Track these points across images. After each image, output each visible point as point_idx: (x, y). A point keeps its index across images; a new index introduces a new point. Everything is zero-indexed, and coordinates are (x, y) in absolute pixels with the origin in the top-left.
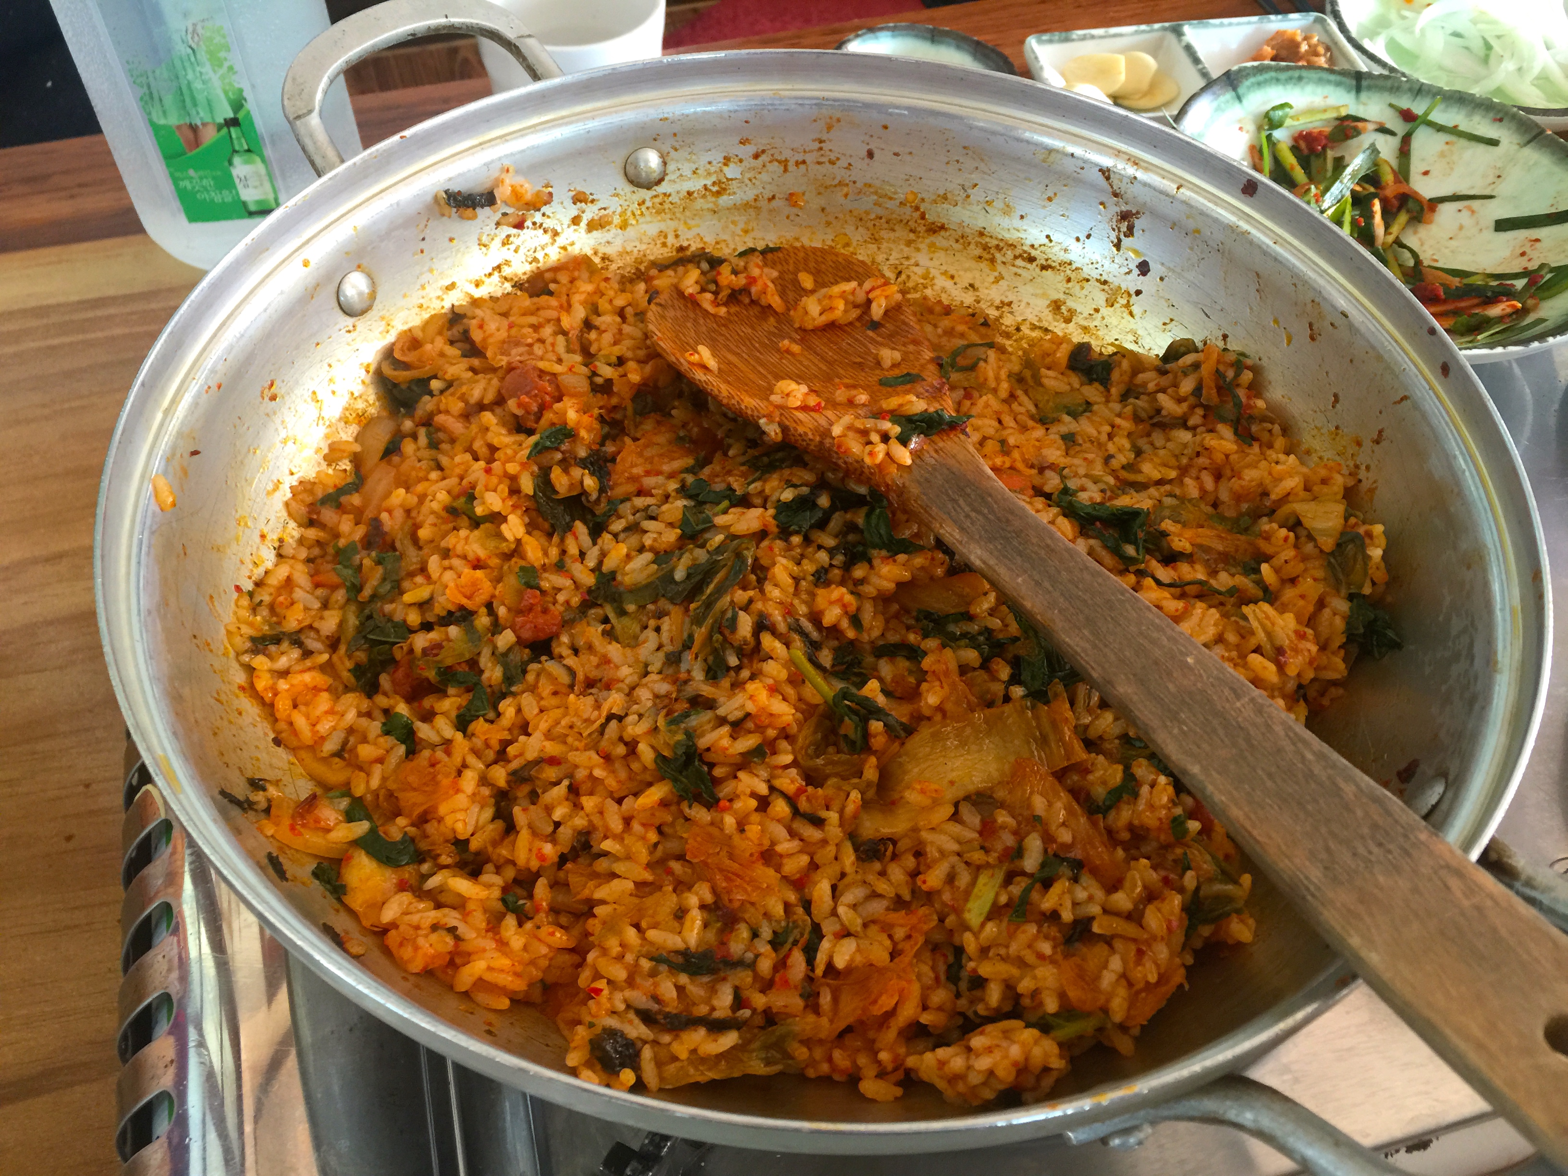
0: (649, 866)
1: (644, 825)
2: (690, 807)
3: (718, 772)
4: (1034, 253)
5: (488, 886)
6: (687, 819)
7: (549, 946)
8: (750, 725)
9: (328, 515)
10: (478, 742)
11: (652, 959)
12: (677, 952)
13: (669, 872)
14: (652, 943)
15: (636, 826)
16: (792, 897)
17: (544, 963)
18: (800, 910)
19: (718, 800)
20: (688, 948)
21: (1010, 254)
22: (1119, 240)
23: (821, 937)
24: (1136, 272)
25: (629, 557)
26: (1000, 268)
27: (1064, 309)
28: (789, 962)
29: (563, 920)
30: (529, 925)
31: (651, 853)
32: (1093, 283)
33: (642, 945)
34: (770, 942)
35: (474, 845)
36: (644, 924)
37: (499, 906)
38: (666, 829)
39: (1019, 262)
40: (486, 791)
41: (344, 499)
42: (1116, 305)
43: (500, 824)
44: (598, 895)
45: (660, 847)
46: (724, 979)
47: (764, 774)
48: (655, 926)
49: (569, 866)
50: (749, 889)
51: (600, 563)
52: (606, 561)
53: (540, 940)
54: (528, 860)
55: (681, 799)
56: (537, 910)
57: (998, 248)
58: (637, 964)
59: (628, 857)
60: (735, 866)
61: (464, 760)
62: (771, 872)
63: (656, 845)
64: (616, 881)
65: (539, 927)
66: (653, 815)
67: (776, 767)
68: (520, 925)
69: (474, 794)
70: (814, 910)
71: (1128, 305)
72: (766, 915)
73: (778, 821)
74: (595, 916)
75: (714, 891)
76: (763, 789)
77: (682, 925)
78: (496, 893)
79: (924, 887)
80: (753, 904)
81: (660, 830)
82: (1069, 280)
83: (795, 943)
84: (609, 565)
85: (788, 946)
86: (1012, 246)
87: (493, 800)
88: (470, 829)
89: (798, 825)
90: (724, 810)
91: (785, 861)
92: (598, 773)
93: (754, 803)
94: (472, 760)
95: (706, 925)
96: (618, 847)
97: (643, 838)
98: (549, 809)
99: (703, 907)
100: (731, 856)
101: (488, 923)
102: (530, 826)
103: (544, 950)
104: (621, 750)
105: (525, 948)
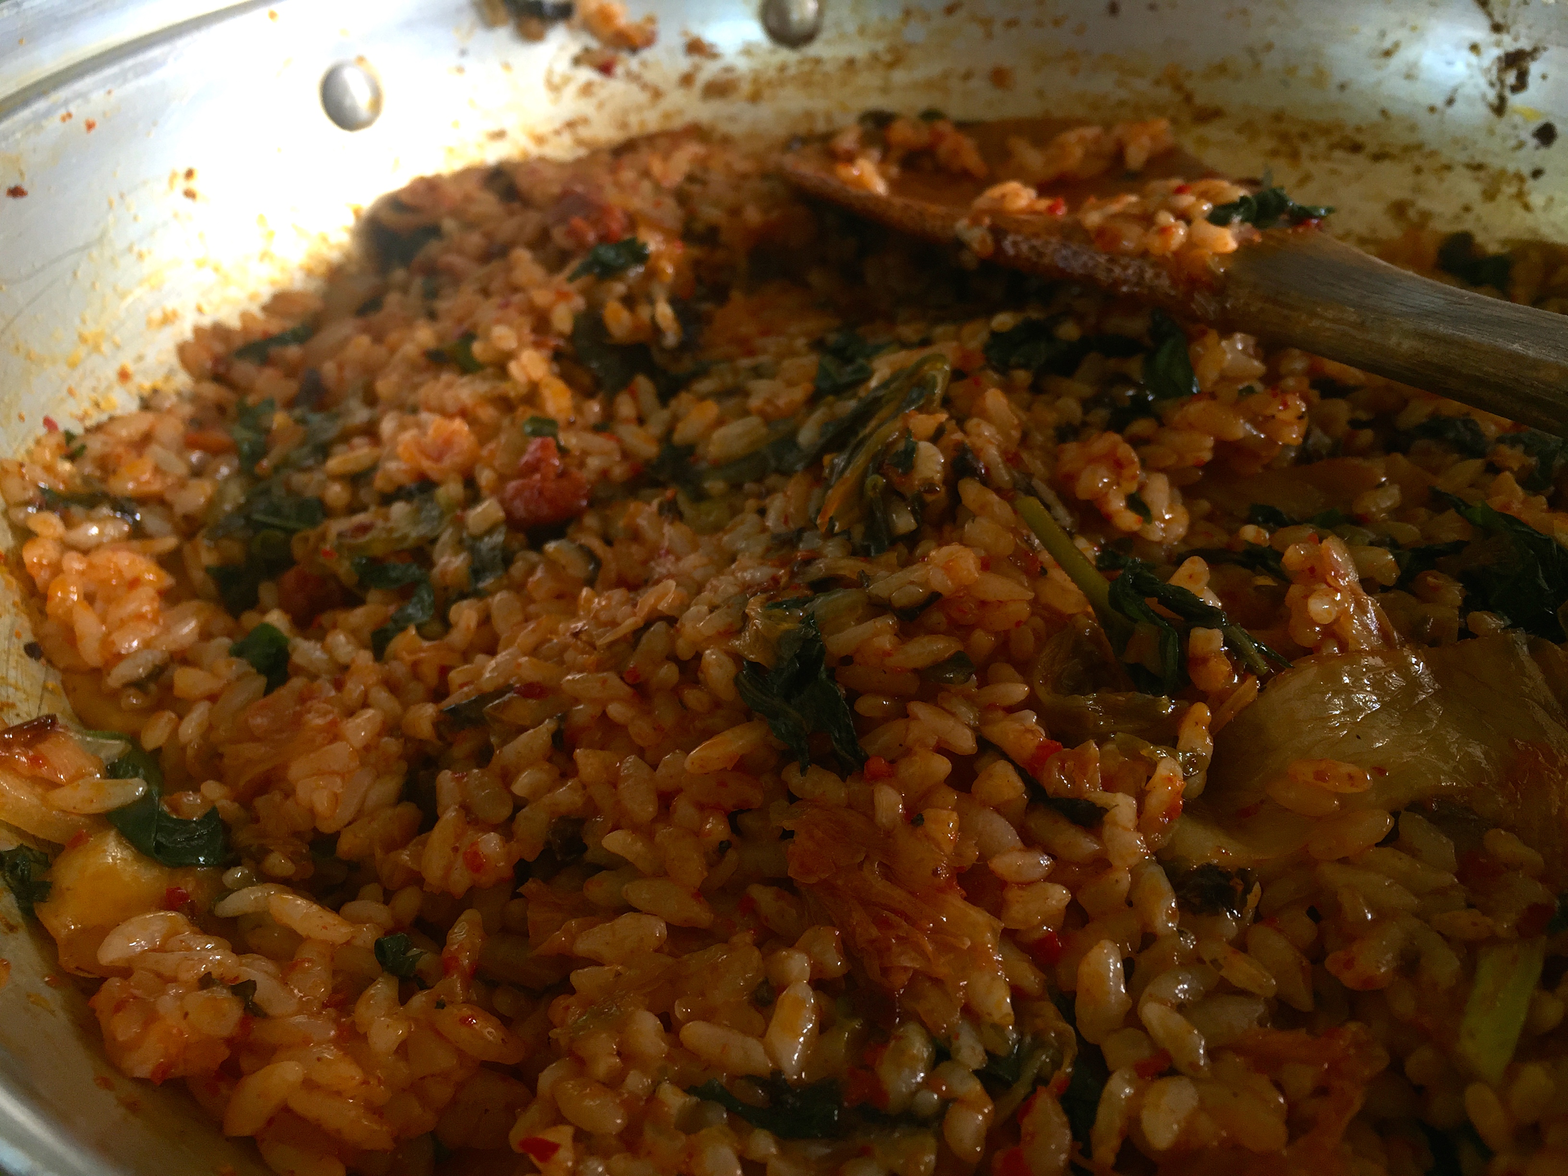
0: (701, 893)
1: (701, 807)
2: (803, 771)
3: (867, 705)
4: (1360, 138)
5: (355, 921)
6: (792, 799)
7: (460, 1053)
8: (937, 618)
9: (244, 370)
10: (399, 669)
11: (689, 1090)
12: (754, 1079)
13: (749, 907)
14: (693, 1055)
15: (683, 809)
16: (1031, 979)
17: (441, 1093)
18: (1049, 1011)
19: (863, 760)
20: (777, 1072)
21: (1322, 143)
22: (1502, 99)
23: (1104, 1074)
24: (1533, 142)
25: (720, 422)
26: (1307, 165)
27: (1412, 213)
28: (1027, 1124)
29: (504, 1002)
30: (419, 1000)
31: (711, 865)
32: (1460, 170)
33: (669, 1057)
34: (977, 1073)
35: (346, 845)
36: (680, 1011)
37: (370, 963)
38: (749, 821)
39: (1338, 154)
40: (391, 745)
41: (274, 351)
42: (1501, 199)
43: (408, 810)
44: (584, 946)
45: (732, 856)
46: (865, 1152)
47: (969, 715)
48: (707, 1015)
49: (531, 886)
50: (929, 948)
51: (670, 430)
52: (680, 426)
53: (439, 1034)
54: (448, 869)
55: (786, 757)
56: (446, 968)
57: (1304, 136)
58: (652, 1096)
59: (662, 872)
60: (897, 895)
61: (366, 694)
62: (978, 916)
63: (723, 848)
64: (627, 919)
65: (441, 1005)
66: (723, 784)
67: (991, 707)
68: (404, 998)
69: (367, 748)
70: (1082, 1010)
71: (1520, 195)
72: (969, 1012)
73: (997, 810)
74: (572, 991)
75: (847, 948)
76: (966, 742)
77: (768, 1020)
78: (367, 935)
79: (1348, 979)
80: (937, 982)
81: (733, 818)
82: (1418, 171)
83: (1041, 1080)
84: (685, 432)
85: (1021, 1090)
86: (1325, 131)
87: (403, 766)
88: (346, 813)
89: (1040, 823)
90: (876, 778)
91: (1013, 894)
92: (616, 711)
93: (943, 766)
94: (381, 695)
95: (823, 1027)
96: (639, 846)
97: (697, 833)
98: (507, 777)
99: (818, 983)
100: (889, 873)
101: (335, 990)
102: (465, 808)
103: (444, 1060)
104: (668, 673)
105: (403, 1049)
